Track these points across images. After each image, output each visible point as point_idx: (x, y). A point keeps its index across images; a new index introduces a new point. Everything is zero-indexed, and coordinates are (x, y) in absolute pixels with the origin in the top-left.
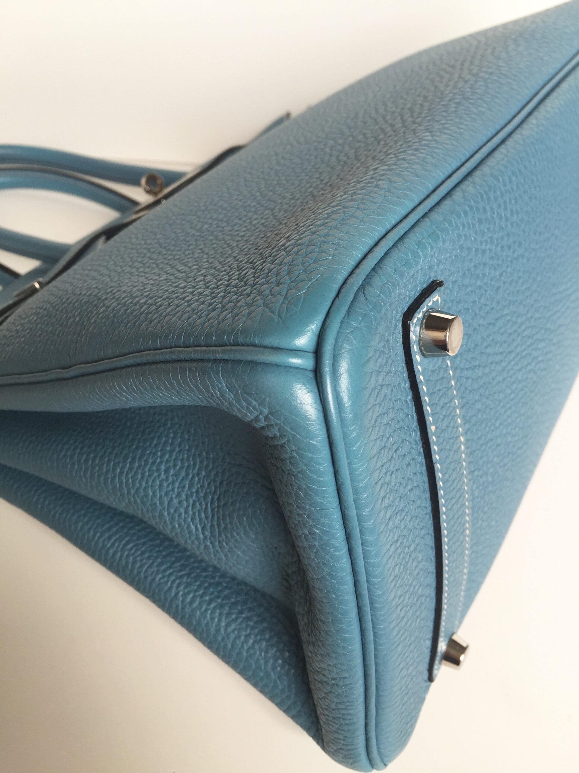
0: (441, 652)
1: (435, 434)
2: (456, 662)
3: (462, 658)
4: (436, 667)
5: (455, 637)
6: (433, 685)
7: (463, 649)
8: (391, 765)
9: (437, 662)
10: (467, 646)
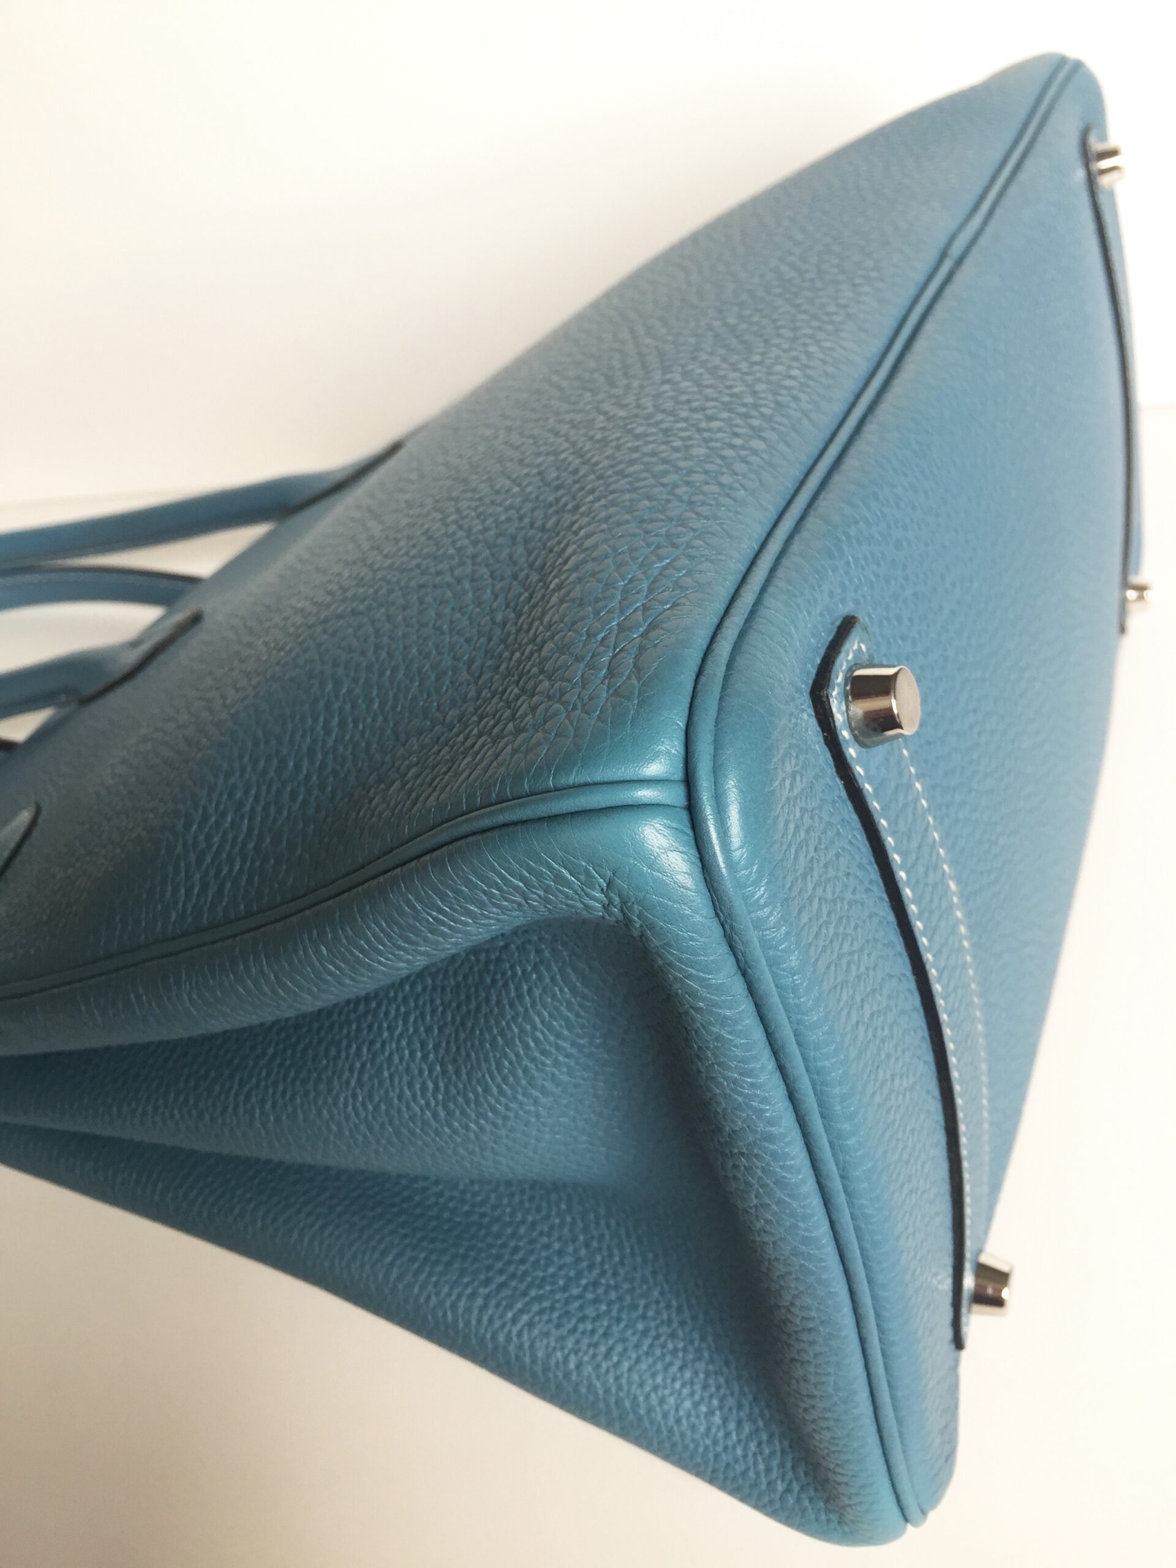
0: (969, 1290)
1: (908, 883)
2: (997, 1302)
3: (1005, 1294)
4: (964, 1319)
5: (984, 1259)
6: (964, 1354)
7: (1002, 1278)
8: (932, 1515)
9: (964, 1310)
10: (1011, 1270)
